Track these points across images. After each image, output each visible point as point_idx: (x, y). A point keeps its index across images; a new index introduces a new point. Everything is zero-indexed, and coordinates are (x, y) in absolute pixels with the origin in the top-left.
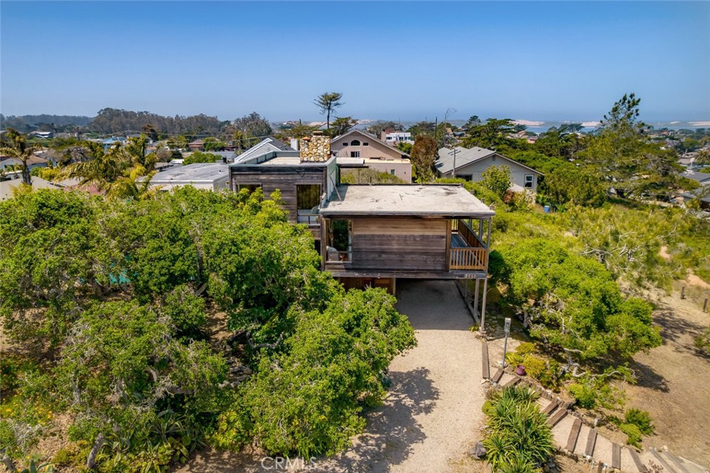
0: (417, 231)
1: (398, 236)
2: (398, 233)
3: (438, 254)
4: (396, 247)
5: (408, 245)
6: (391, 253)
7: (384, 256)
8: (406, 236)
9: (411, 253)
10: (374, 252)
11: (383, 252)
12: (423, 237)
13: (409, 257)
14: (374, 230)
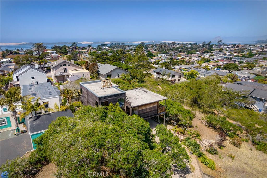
0: (152, 106)
1: (148, 108)
2: (148, 107)
3: (156, 110)
4: (148, 111)
5: (150, 110)
6: (146, 113)
7: (145, 114)
8: (150, 108)
9: (151, 112)
10: (143, 114)
11: (145, 113)
12: (153, 107)
13: (150, 113)
14: (143, 108)
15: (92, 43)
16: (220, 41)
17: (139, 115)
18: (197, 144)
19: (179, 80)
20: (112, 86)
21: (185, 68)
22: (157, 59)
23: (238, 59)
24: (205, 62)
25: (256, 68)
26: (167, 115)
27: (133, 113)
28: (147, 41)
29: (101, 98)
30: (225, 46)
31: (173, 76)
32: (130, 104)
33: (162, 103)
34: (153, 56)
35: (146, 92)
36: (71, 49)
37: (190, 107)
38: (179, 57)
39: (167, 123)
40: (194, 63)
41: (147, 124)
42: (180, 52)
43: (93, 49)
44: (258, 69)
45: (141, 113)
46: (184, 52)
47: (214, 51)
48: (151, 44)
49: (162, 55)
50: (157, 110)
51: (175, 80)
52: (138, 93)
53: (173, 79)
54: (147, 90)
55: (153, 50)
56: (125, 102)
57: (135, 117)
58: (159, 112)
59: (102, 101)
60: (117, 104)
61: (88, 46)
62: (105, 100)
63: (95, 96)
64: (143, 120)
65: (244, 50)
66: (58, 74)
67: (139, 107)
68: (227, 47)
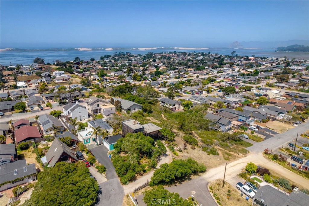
11: (152, 135)
12: (156, 133)
13: (154, 135)
15: (91, 49)
16: (234, 52)
17: (150, 136)
18: (173, 147)
19: (178, 107)
20: (137, 123)
21: (189, 91)
22: (165, 78)
23: (242, 78)
24: (210, 82)
25: (253, 89)
26: (162, 136)
27: (147, 136)
28: (155, 47)
29: (135, 130)
30: (238, 59)
31: (174, 105)
32: (146, 132)
33: (160, 131)
34: (161, 75)
35: (153, 125)
36: (76, 66)
37: (178, 130)
38: (187, 75)
39: (163, 139)
40: (200, 84)
41: (153, 140)
42: (189, 67)
43: (97, 64)
44: (255, 91)
45: (150, 135)
46: (193, 67)
47: (224, 66)
48: (160, 53)
49: (170, 72)
50: (158, 134)
51: (175, 108)
52: (149, 126)
53: (174, 107)
54: (153, 124)
55: (162, 64)
56: (144, 131)
57: (149, 137)
58: (158, 135)
59: (135, 131)
60: (141, 132)
61: (91, 60)
62: (136, 131)
63: (132, 129)
64: (151, 138)
65: (254, 65)
66: (94, 109)
67: (150, 133)
68: (240, 60)
